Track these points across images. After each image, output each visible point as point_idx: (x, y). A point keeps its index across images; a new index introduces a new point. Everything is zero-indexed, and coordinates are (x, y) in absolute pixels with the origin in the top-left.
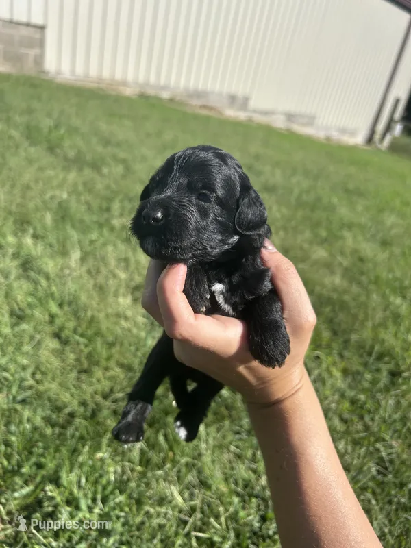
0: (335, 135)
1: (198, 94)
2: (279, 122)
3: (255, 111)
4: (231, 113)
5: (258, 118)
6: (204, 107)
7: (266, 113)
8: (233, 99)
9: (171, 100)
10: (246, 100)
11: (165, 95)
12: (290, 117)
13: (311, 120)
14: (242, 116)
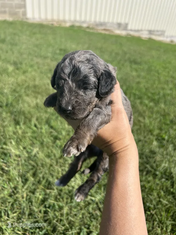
3: (131, 30)
4: (118, 32)
7: (138, 31)
8: (119, 25)
10: (127, 25)
11: (85, 25)
12: (150, 32)
13: (163, 32)
14: (123, 33)
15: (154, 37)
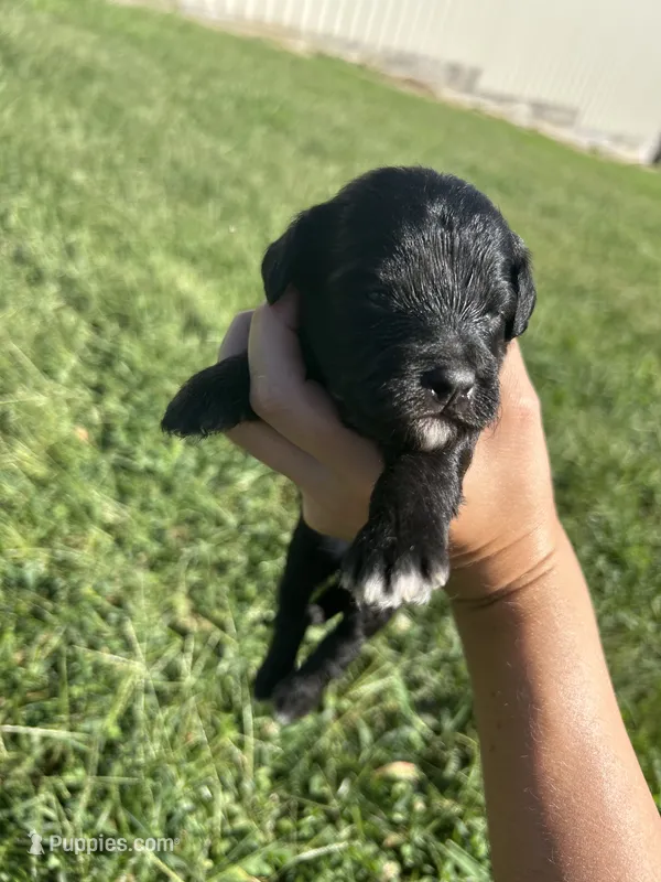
0: (605, 144)
1: (404, 60)
2: (521, 116)
3: (487, 95)
4: (450, 94)
5: (491, 107)
6: (411, 82)
7: (502, 99)
8: (454, 71)
9: (361, 67)
10: (475, 74)
11: (354, 57)
12: (539, 108)
13: (570, 116)
14: (466, 100)
15: (548, 129)
